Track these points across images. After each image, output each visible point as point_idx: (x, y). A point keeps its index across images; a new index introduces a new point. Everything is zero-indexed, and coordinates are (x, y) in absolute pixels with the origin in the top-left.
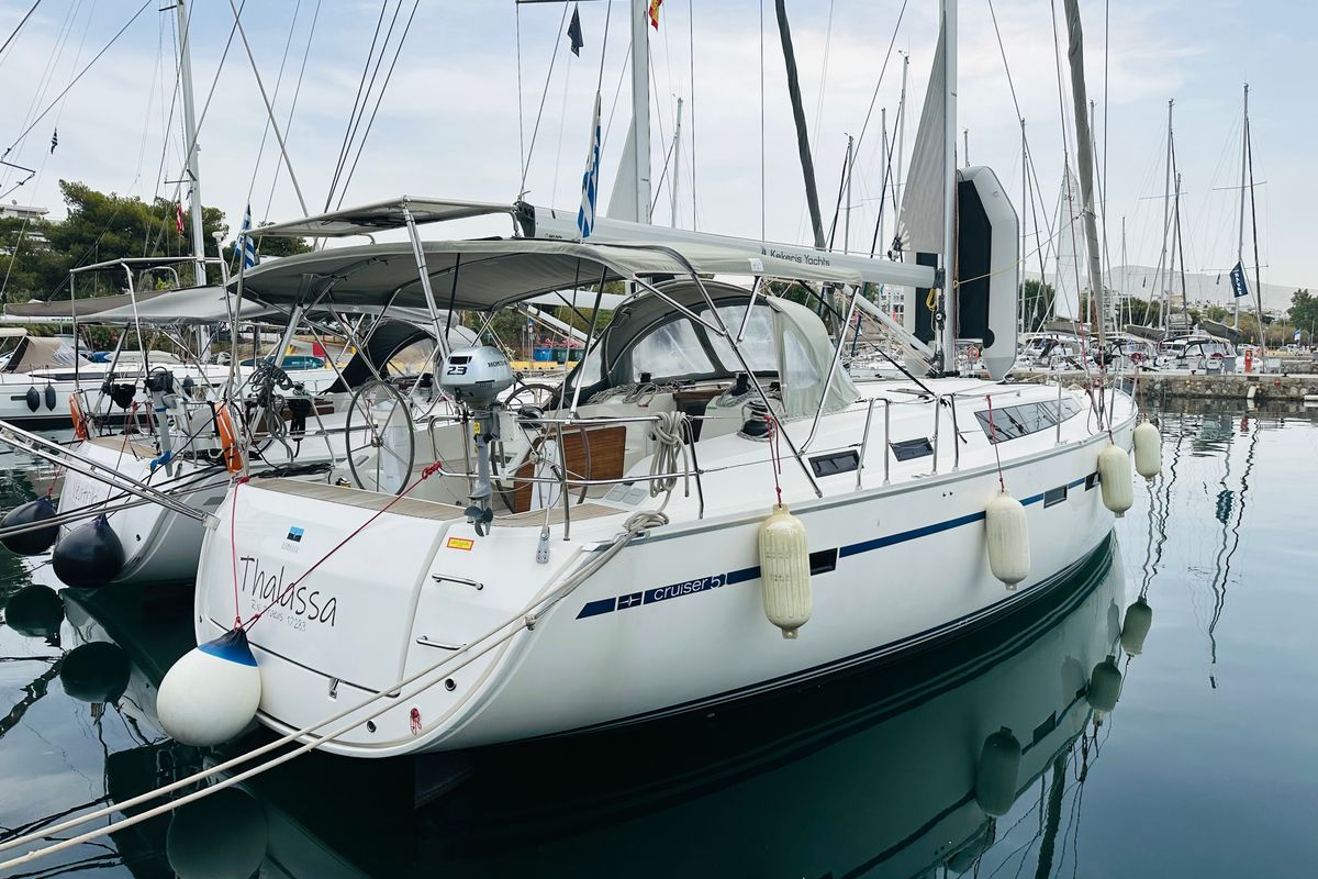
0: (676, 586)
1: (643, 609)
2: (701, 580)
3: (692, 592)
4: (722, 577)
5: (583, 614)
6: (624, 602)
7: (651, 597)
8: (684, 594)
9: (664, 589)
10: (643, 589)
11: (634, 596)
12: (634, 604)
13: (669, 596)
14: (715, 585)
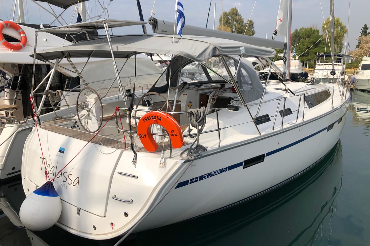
0: (210, 173)
1: (199, 182)
2: (219, 170)
3: (216, 174)
4: (226, 168)
5: (177, 187)
6: (192, 181)
7: (201, 178)
8: (213, 176)
9: (206, 175)
10: (199, 176)
11: (195, 178)
12: (195, 181)
13: (208, 177)
14: (224, 171)
